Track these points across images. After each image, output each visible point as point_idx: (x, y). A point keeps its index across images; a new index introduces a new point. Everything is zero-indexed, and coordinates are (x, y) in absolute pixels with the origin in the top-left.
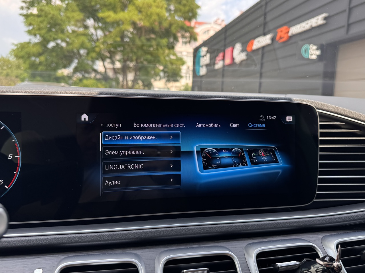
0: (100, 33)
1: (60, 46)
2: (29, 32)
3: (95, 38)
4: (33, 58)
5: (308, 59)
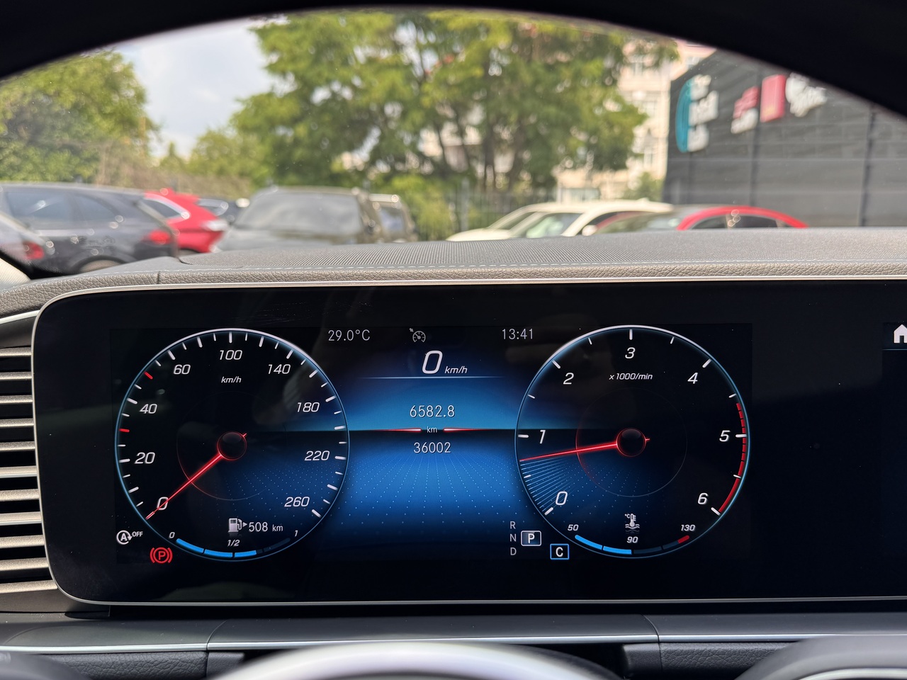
0: (431, 60)
1: (340, 99)
2: (272, 68)
3: (418, 72)
4: (281, 131)
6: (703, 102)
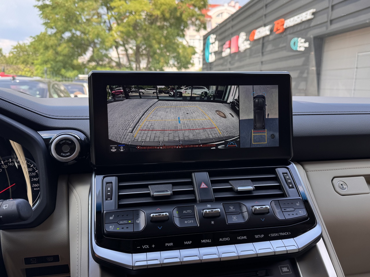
5: (297, 51)
6: (214, 44)
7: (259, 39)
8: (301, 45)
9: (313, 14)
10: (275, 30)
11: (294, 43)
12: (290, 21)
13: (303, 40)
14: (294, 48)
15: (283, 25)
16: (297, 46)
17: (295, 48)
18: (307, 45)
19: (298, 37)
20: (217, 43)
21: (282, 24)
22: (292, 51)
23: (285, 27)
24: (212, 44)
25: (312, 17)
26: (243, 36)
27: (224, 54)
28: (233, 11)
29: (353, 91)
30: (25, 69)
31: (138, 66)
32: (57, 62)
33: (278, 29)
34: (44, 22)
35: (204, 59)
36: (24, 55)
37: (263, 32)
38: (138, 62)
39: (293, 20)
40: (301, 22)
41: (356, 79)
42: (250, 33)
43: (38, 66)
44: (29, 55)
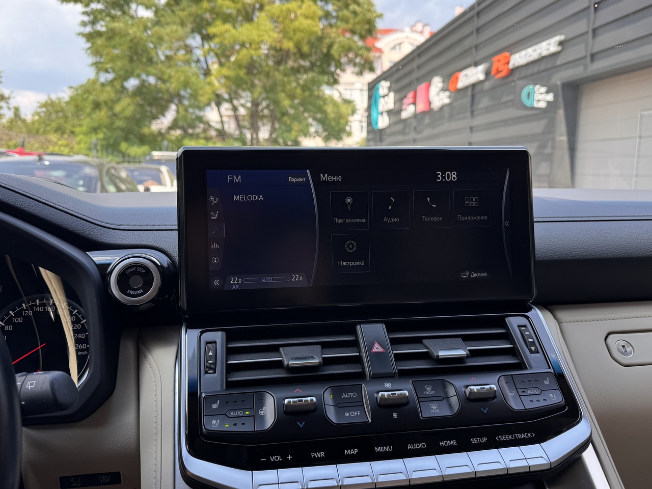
5: (533, 108)
6: (386, 98)
7: (465, 89)
8: (540, 97)
9: (561, 43)
10: (493, 72)
11: (529, 95)
12: (519, 57)
13: (543, 89)
14: (528, 103)
15: (508, 63)
16: (534, 100)
17: (530, 103)
18: (550, 97)
19: (535, 84)
20: (392, 95)
21: (506, 61)
22: (525, 107)
23: (511, 66)
24: (384, 97)
25: (559, 48)
26: (437, 83)
27: (404, 115)
28: (420, 39)
29: (634, 178)
30: (60, 142)
31: (255, 136)
32: (115, 129)
33: (500, 69)
34: (94, 61)
35: (369, 123)
36: (57, 118)
37: (473, 75)
38: (255, 129)
39: (526, 54)
40: (540, 57)
41: (639, 157)
42: (450, 78)
43: (81, 136)
44: (66, 117)
